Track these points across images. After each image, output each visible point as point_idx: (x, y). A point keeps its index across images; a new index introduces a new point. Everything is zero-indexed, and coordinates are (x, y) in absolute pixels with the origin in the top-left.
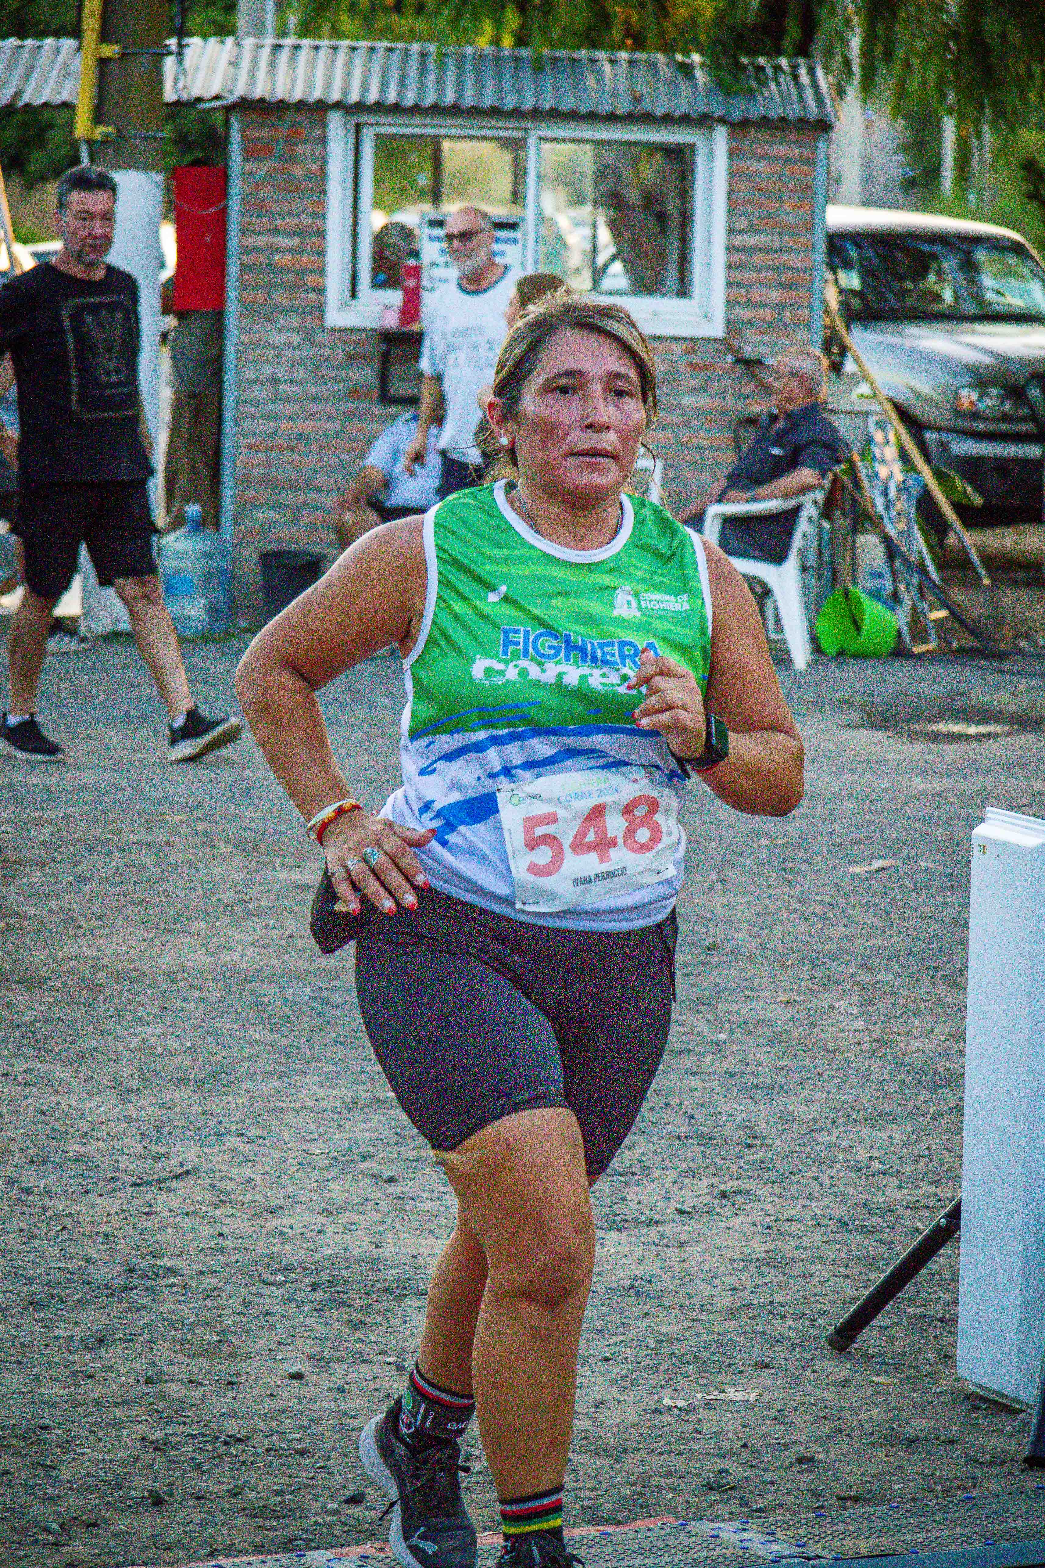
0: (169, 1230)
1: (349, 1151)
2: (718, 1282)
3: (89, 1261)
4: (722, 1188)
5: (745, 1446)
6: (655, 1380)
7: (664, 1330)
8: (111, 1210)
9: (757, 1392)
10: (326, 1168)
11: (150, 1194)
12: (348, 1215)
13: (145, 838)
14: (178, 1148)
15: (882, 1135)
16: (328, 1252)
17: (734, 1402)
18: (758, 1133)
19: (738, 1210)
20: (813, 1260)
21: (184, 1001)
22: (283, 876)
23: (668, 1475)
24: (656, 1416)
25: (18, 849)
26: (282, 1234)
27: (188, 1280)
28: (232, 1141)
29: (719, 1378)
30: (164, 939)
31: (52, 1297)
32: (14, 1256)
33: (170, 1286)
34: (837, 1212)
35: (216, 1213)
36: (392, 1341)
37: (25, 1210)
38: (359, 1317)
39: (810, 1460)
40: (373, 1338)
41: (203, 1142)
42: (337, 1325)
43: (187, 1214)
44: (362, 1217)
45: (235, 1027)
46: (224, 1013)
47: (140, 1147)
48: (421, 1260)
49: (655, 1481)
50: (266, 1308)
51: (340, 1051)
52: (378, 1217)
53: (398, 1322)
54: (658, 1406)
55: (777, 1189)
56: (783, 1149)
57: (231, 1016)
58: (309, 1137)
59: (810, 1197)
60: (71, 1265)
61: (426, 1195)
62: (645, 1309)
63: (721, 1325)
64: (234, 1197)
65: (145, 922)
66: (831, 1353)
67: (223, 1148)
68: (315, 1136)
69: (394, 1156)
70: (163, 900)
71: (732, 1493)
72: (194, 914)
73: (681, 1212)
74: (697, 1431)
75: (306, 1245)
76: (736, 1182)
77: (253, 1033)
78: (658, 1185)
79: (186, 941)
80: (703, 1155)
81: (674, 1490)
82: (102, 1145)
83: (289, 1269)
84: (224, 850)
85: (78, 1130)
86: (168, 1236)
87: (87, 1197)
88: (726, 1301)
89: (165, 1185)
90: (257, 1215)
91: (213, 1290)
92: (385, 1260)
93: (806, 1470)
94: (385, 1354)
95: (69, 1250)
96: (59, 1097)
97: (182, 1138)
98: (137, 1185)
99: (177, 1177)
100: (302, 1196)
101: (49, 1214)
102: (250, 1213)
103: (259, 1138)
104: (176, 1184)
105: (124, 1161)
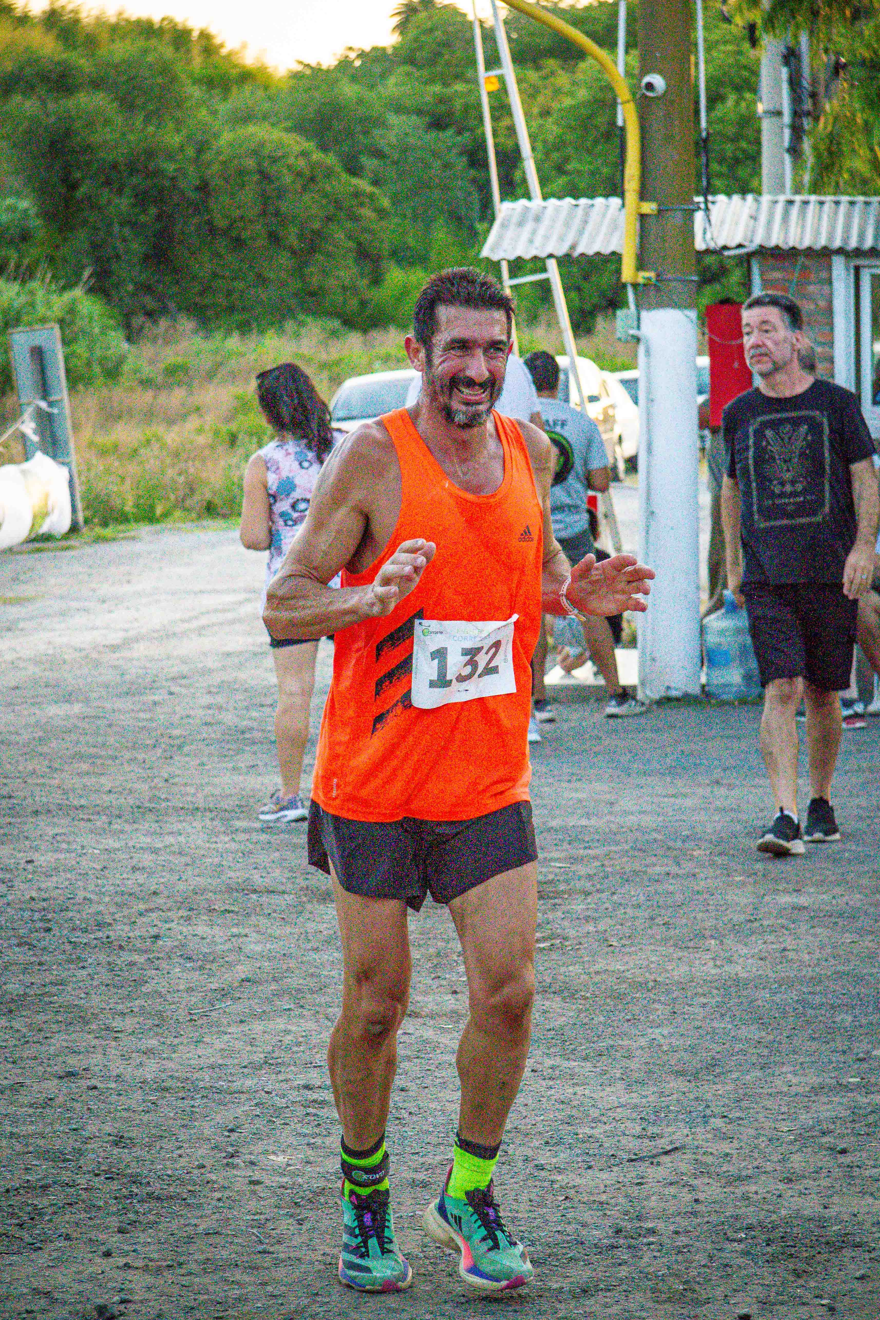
0: (654, 1198)
1: (812, 1129)
3: (584, 1225)
8: (608, 1182)
10: (791, 1143)
11: (643, 1167)
12: (805, 1181)
13: (674, 869)
14: (670, 1129)
16: (783, 1212)
21: (690, 1005)
22: (785, 899)
25: (567, 882)
26: (748, 1198)
27: (665, 1240)
28: (717, 1122)
30: (680, 954)
31: (550, 1256)
32: (522, 1223)
33: (650, 1244)
35: (696, 1182)
36: (827, 1286)
37: (538, 1183)
38: (803, 1266)
40: (812, 1284)
41: (691, 1124)
42: (785, 1274)
43: (671, 1184)
44: (816, 1184)
45: (730, 1026)
46: (722, 1015)
47: (639, 1129)
48: (860, 1218)
50: (726, 1261)
51: (815, 1045)
52: (829, 1182)
53: (834, 1271)
57: (727, 1018)
58: (781, 1117)
60: (569, 1229)
61: (872, 1163)
64: (712, 1169)
65: (665, 940)
67: (708, 1128)
68: (786, 1117)
69: (849, 1131)
70: (683, 922)
72: (708, 933)
75: (766, 1207)
77: (744, 1032)
79: (697, 956)
82: (607, 1127)
83: (750, 1228)
84: (738, 879)
85: (588, 1116)
86: (653, 1202)
87: (590, 1172)
89: (655, 1161)
90: (729, 1183)
91: (685, 1247)
92: (830, 1218)
94: (821, 1297)
95: (569, 1216)
96: (578, 1089)
97: (676, 1120)
98: (632, 1160)
99: (667, 1153)
100: (769, 1167)
101: (555, 1186)
102: (723, 1181)
103: (740, 1118)
104: (666, 1159)
105: (624, 1140)
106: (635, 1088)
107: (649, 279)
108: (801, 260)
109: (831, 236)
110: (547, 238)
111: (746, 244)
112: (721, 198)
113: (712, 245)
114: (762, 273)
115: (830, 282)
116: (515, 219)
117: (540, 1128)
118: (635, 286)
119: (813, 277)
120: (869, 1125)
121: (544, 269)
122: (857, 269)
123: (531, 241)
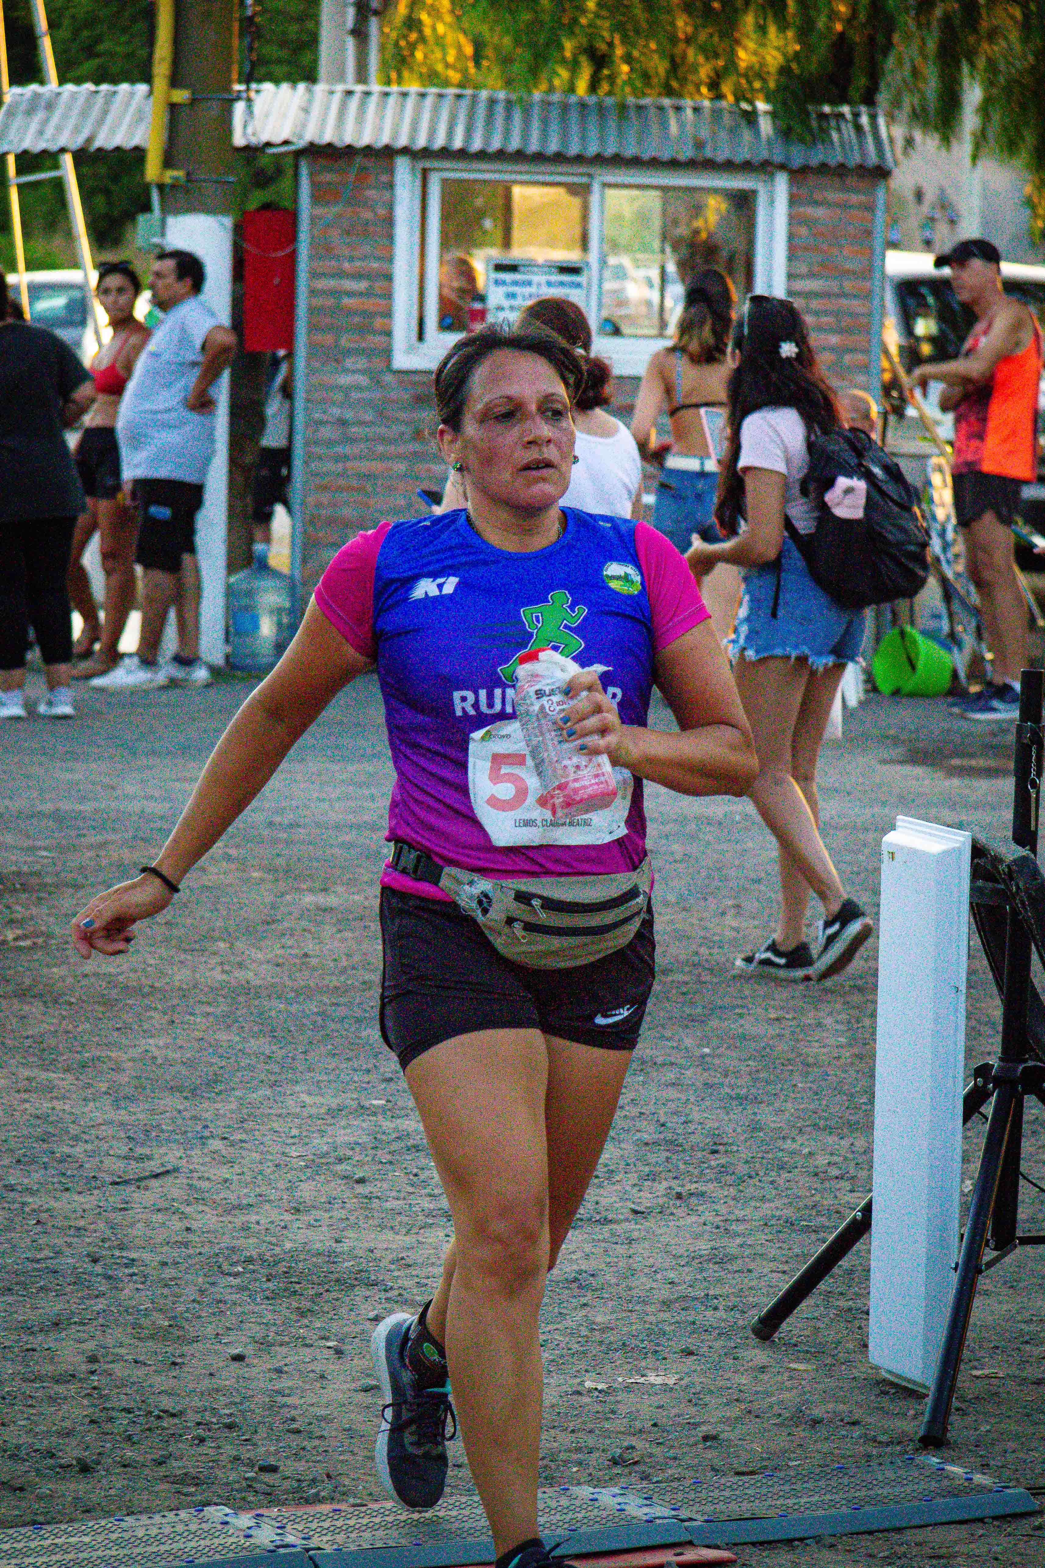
0: (139, 1225)
1: (327, 1154)
2: (659, 1276)
3: (58, 1252)
4: (679, 1189)
5: (655, 1425)
6: (582, 1365)
7: (599, 1319)
8: (87, 1207)
9: (677, 1376)
10: (302, 1169)
11: (127, 1192)
12: (314, 1212)
14: (162, 1150)
15: (845, 1143)
16: (288, 1246)
17: (653, 1385)
18: (725, 1140)
19: (692, 1211)
20: (755, 1256)
23: (578, 1450)
24: (575, 1397)
25: (55, 874)
26: (248, 1229)
27: (150, 1271)
28: (216, 1144)
29: (643, 1364)
31: (17, 1284)
33: (132, 1275)
34: (788, 1212)
35: (188, 1210)
36: (334, 1327)
38: (308, 1304)
39: (714, 1438)
40: (318, 1324)
41: (187, 1145)
42: (286, 1312)
43: (159, 1211)
44: (327, 1215)
45: (236, 1039)
46: (228, 1026)
47: (126, 1149)
48: (378, 1254)
49: (563, 1456)
50: (218, 1297)
51: (334, 1062)
52: (342, 1214)
53: (344, 1311)
54: (580, 1388)
55: (733, 1191)
56: (745, 1154)
57: (234, 1029)
58: (290, 1141)
59: (763, 1199)
60: (40, 1255)
62: (583, 1300)
63: (654, 1315)
64: (207, 1195)
65: (166, 941)
66: (754, 1341)
67: (205, 1150)
68: (296, 1140)
69: (369, 1158)
70: (189, 921)
71: (637, 1468)
73: (636, 1212)
74: (613, 1412)
75: (269, 1239)
76: (694, 1186)
77: (253, 1045)
78: (618, 1187)
80: (668, 1159)
81: (580, 1463)
82: (89, 1146)
83: (248, 1261)
85: (68, 1133)
86: (139, 1230)
87: (67, 1195)
88: (665, 1293)
89: (143, 1184)
90: (227, 1212)
91: (171, 1280)
92: (342, 1253)
93: (710, 1447)
94: (327, 1339)
95: (40, 1241)
96: (55, 1103)
97: (168, 1140)
98: (117, 1183)
99: (157, 1176)
100: (273, 1195)
101: (27, 1209)
102: (220, 1210)
103: (242, 1141)
104: (154, 1183)
105: (107, 1161)
106: (123, 1103)
107: (176, 179)
108: (358, 160)
109: (395, 135)
110: (59, 129)
111: (294, 140)
112: (268, 87)
113: (254, 141)
114: (312, 175)
115: (390, 186)
116: (23, 107)
117: (12, 1144)
118: (161, 187)
119: (372, 179)
120: (392, 1153)
121: (56, 166)
122: (425, 173)
123: (41, 132)
